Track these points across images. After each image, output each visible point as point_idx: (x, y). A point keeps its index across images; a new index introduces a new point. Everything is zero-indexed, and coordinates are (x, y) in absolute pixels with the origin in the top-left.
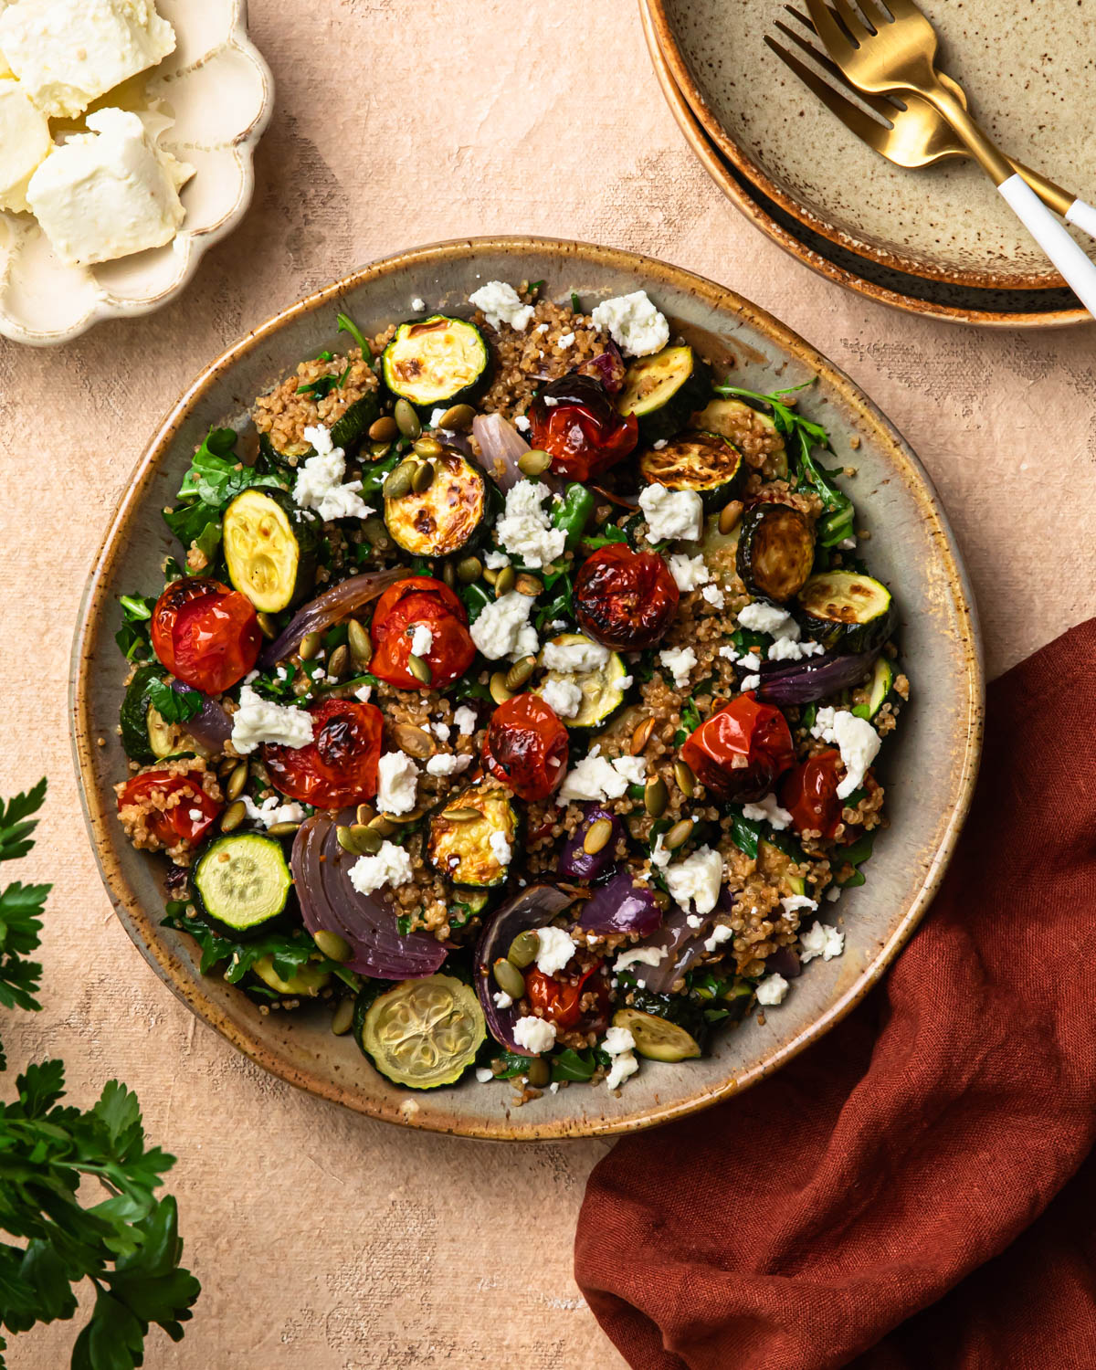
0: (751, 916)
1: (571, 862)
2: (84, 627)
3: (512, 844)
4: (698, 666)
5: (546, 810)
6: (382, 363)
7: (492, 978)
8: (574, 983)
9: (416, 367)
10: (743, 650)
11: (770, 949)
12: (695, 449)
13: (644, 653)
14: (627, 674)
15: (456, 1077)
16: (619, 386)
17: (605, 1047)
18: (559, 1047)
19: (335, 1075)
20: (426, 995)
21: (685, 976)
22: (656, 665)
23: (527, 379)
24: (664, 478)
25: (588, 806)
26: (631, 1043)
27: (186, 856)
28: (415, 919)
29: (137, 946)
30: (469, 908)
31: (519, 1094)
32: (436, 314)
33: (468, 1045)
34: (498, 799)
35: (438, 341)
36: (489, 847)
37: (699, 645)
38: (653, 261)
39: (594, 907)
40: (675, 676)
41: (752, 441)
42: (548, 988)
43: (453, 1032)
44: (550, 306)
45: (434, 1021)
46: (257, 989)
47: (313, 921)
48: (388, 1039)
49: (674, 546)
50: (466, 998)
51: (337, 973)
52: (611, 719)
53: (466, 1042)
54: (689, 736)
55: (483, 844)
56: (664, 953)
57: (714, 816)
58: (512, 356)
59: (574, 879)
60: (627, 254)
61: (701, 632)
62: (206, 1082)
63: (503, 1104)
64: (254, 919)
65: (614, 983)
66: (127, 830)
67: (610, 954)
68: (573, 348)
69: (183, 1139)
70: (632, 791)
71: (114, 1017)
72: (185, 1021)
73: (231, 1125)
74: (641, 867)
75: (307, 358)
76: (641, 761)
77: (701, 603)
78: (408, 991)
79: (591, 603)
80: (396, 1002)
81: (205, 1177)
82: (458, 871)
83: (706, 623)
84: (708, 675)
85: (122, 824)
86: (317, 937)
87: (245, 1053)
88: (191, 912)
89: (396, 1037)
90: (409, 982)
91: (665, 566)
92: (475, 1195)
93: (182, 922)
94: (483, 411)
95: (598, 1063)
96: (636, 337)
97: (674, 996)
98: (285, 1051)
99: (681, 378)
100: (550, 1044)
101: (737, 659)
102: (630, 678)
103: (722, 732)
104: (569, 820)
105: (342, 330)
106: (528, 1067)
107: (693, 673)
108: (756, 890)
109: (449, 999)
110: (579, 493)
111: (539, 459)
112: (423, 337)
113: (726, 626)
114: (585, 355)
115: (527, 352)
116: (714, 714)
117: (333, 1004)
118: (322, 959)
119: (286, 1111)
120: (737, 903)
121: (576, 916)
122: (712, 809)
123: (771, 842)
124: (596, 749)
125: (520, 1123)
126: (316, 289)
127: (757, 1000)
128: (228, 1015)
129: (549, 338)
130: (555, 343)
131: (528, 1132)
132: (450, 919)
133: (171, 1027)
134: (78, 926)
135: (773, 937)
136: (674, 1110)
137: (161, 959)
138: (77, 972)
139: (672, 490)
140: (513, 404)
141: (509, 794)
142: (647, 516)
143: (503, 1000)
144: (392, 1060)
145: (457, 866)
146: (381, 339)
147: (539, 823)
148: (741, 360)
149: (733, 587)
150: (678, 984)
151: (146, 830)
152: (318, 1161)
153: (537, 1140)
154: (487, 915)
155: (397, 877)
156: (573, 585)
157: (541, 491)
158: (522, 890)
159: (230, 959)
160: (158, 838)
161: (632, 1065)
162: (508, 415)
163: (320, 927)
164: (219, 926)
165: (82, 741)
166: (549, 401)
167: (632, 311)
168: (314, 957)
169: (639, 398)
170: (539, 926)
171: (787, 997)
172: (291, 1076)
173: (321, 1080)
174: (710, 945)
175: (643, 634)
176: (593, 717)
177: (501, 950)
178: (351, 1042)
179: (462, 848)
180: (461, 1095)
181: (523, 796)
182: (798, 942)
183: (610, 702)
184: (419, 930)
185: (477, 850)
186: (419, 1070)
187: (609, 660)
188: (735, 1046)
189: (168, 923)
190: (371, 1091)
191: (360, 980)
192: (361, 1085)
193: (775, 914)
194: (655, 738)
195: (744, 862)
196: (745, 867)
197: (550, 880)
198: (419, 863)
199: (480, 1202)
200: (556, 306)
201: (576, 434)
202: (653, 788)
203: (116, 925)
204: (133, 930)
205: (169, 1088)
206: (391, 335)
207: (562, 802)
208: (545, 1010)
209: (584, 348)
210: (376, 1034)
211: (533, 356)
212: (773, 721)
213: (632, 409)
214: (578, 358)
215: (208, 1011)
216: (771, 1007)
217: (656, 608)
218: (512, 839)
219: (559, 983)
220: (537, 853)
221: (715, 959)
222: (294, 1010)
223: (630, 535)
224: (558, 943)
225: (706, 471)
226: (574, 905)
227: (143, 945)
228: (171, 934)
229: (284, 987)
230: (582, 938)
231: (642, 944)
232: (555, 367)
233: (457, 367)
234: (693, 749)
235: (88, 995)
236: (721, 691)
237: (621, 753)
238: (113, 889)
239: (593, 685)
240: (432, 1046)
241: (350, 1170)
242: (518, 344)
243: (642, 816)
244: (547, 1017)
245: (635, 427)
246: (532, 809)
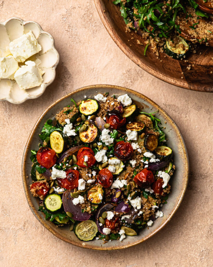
0: (146, 209)
1: (113, 199)
2: (24, 156)
3: (103, 196)
4: (137, 163)
5: (109, 190)
6: (79, 108)
7: (99, 220)
8: (114, 221)
9: (85, 108)
10: (145, 160)
11: (150, 215)
12: (136, 123)
13: (127, 161)
14: (124, 165)
15: (92, 239)
16: (122, 112)
17: (119, 233)
18: (111, 233)
19: (70, 238)
20: (87, 224)
21: (134, 220)
22: (129, 163)
23: (105, 111)
24: (130, 129)
25: (116, 189)
26: (124, 232)
27: (43, 198)
28: (85, 210)
29: (34, 214)
30: (95, 208)
31: (104, 242)
32: (89, 99)
33: (94, 233)
34: (100, 188)
35: (89, 104)
36: (98, 197)
37: (137, 160)
38: (129, 89)
39: (118, 208)
40: (132, 165)
41: (147, 122)
42: (109, 222)
43: (92, 230)
44: (110, 97)
45: (88, 228)
46: (56, 222)
47: (66, 210)
48: (80, 232)
49: (132, 141)
50: (94, 224)
51: (70, 220)
52: (121, 173)
53: (94, 232)
54: (135, 176)
55: (97, 196)
56: (130, 216)
57: (139, 191)
58: (103, 106)
59: (114, 202)
60: (124, 88)
61: (137, 157)
62: (46, 239)
63: (101, 244)
64: (55, 210)
65: (121, 222)
66: (32, 193)
67: (120, 216)
68: (114, 105)
69: (42, 250)
70: (125, 186)
71: (29, 227)
72: (42, 228)
73: (51, 247)
74: (126, 200)
75: (65, 107)
76: (126, 181)
77: (137, 152)
78: (83, 223)
79: (117, 152)
80: (81, 225)
81: (46, 257)
82: (93, 201)
83: (138, 155)
84: (138, 165)
85: (31, 192)
86: (67, 213)
87: (54, 234)
88: (44, 208)
89: (81, 231)
90: (84, 221)
91: (131, 145)
92: (95, 260)
93: (42, 210)
94: (97, 116)
95: (118, 236)
96: (126, 102)
97: (132, 224)
98: (61, 234)
99: (133, 110)
100: (110, 233)
101: (144, 162)
102: (124, 166)
103: (141, 176)
104: (113, 192)
105: (72, 101)
106: (105, 237)
107: (136, 165)
108: (147, 204)
109: (91, 224)
110: (115, 131)
111: (108, 125)
112: (86, 103)
113: (142, 156)
114: (116, 106)
115: (105, 106)
116: (140, 172)
117: (70, 225)
118: (68, 217)
119: (61, 245)
120: (144, 207)
121: (114, 209)
122: (139, 190)
123: (150, 196)
124: (118, 178)
125: (104, 247)
126: (67, 94)
127: (147, 225)
128: (50, 227)
129: (110, 103)
130: (111, 104)
131: (105, 249)
132: (91, 210)
133: (40, 229)
134: (23, 211)
135: (150, 213)
136: (132, 245)
137: (38, 217)
138: (23, 219)
139: (132, 131)
140: (103, 115)
141: (102, 187)
142: (128, 136)
143: (101, 225)
144: (80, 236)
145: (92, 200)
146: (79, 103)
147: (107, 192)
148: (145, 107)
149: (143, 149)
150: (133, 222)
151: (35, 193)
152: (67, 254)
153: (107, 250)
154: (98, 209)
155: (81, 202)
156: (114, 148)
157: (108, 131)
158: (104, 205)
159: (51, 217)
160: (38, 195)
161: (125, 237)
162: (102, 117)
163: (67, 211)
164: (49, 211)
165: (24, 177)
166: (110, 114)
167: (125, 98)
168: (66, 217)
169: (126, 114)
170: (107, 211)
171: (153, 224)
172: (62, 238)
173: (68, 239)
174: (139, 214)
175: (127, 157)
176: (118, 173)
177: (100, 215)
178: (73, 232)
179: (93, 197)
180: (93, 242)
181: (105, 187)
182: (155, 214)
183: (120, 170)
184: (85, 212)
185: (96, 197)
186: (85, 237)
187: (121, 162)
188: (143, 233)
189: (39, 210)
190: (77, 241)
191: (75, 221)
192: (75, 240)
193: (151, 209)
194: (129, 176)
195: (145, 199)
196: (145, 200)
197: (110, 202)
198: (86, 199)
199: (96, 262)
200: (111, 97)
201: (115, 120)
202: (128, 186)
203: (30, 211)
204: (33, 211)
205: (39, 241)
206: (81, 102)
207: (112, 188)
208: (109, 226)
209: (116, 105)
210: (78, 231)
211: (107, 106)
212: (150, 174)
213: (125, 116)
214: (115, 107)
215: (47, 226)
216: (149, 226)
217: (129, 153)
218: (103, 195)
219: (111, 221)
220: (107, 198)
221: (140, 217)
222: (63, 226)
223: (124, 139)
224: (111, 214)
225: (138, 127)
226: (114, 207)
227: (35, 214)
228: (40, 212)
229: (61, 222)
230: (115, 213)
231: (126, 214)
232: (111, 108)
233: (93, 108)
234: (136, 179)
235: (25, 223)
236: (141, 168)
237: (123, 179)
238: (30, 204)
239: (117, 167)
240: (88, 233)
241: (73, 256)
242: (104, 104)
243: (126, 191)
244: (109, 228)
245: (125, 119)
246: (106, 190)
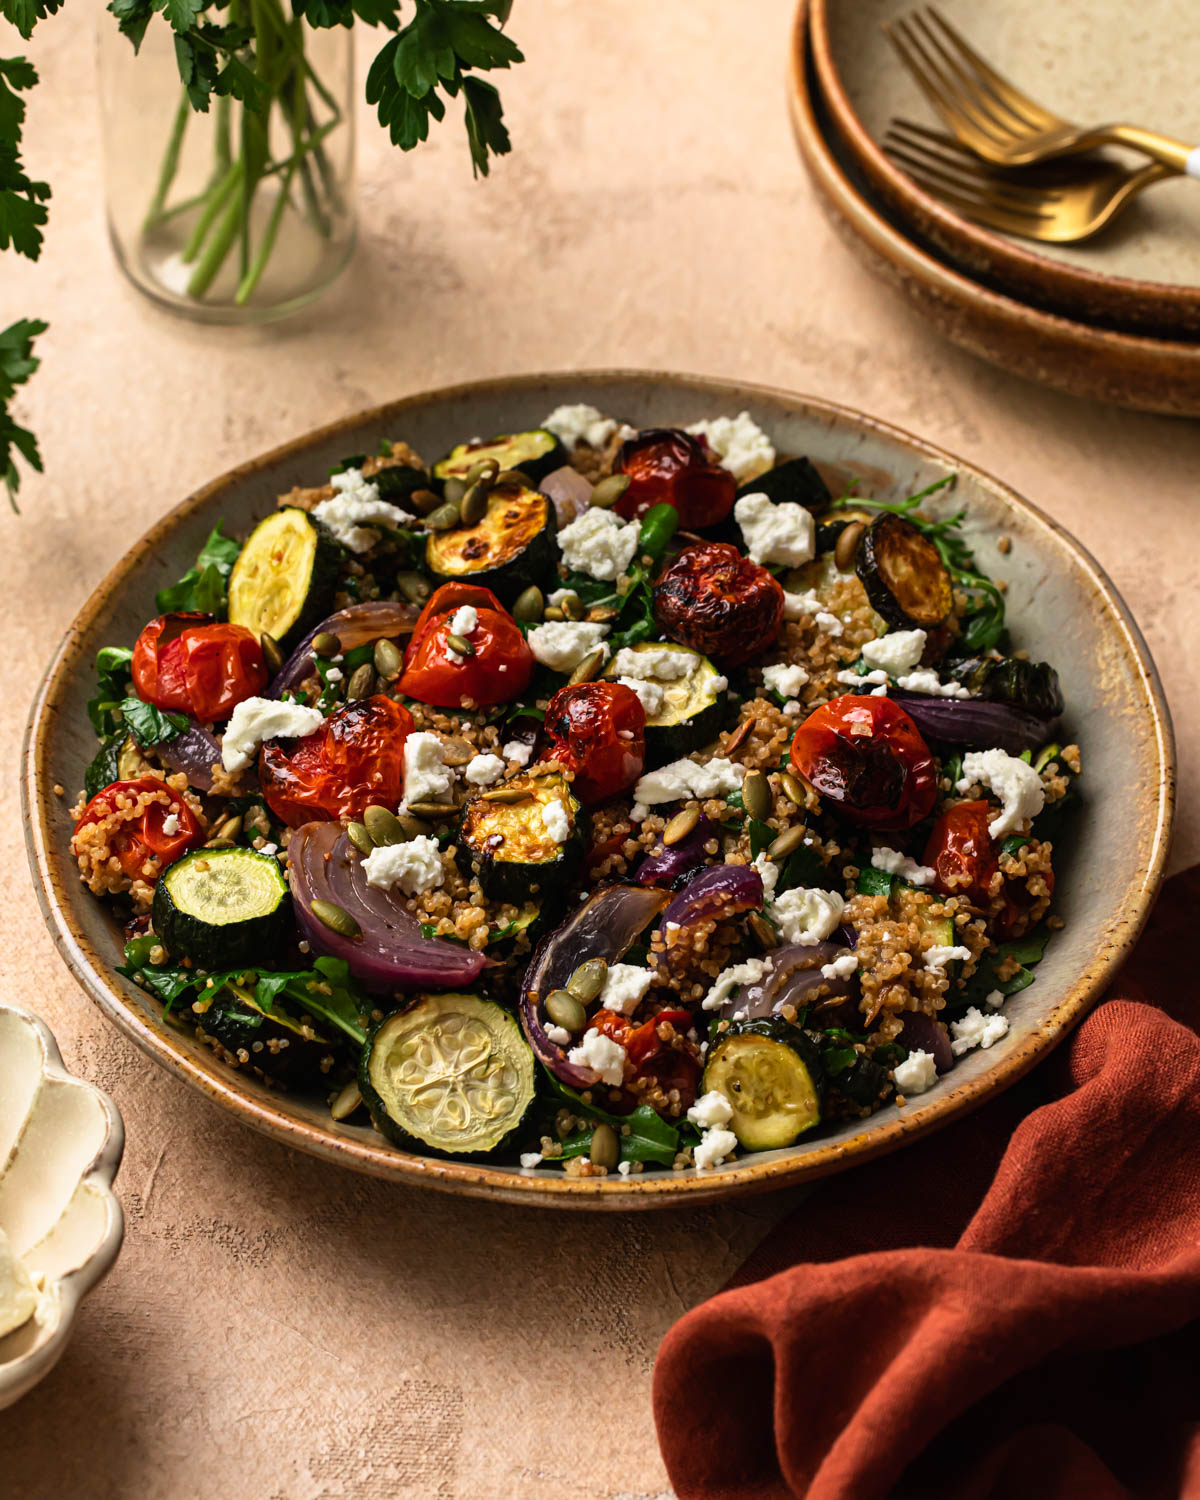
0: (882, 945)
2: (50, 678)
4: (807, 682)
5: (617, 819)
11: (909, 1001)
14: (721, 675)
15: (491, 1146)
17: (692, 1114)
20: (455, 1029)
21: (797, 1006)
22: (760, 680)
26: (726, 1108)
28: (444, 923)
33: (509, 1108)
34: (554, 784)
43: (490, 1088)
45: (465, 1067)
48: (403, 1082)
50: (505, 1038)
53: (506, 1105)
55: (534, 826)
61: (815, 651)
76: (737, 766)
77: (816, 624)
78: (433, 1016)
80: (417, 1032)
82: (500, 849)
89: (412, 1082)
92: (518, 1377)
95: (684, 1135)
102: (727, 680)
107: (804, 692)
109: (486, 1038)
111: (614, 481)
112: (481, 452)
135: (913, 984)
141: (569, 777)
142: (746, 530)
143: (557, 1036)
144: (409, 1108)
145: (500, 844)
147: (606, 833)
150: (786, 1009)
152: (307, 1335)
154: (536, 936)
161: (728, 1141)
174: (829, 974)
175: (739, 614)
176: (679, 714)
177: (556, 980)
179: (507, 832)
183: (698, 707)
184: (448, 934)
185: (526, 830)
186: (444, 1129)
187: (698, 666)
189: (126, 973)
194: (755, 739)
199: (525, 1385)
207: (637, 812)
210: (388, 1074)
212: (904, 724)
224: (630, 978)
239: (678, 693)
240: (461, 1098)
241: (349, 1346)
246: (599, 817)
